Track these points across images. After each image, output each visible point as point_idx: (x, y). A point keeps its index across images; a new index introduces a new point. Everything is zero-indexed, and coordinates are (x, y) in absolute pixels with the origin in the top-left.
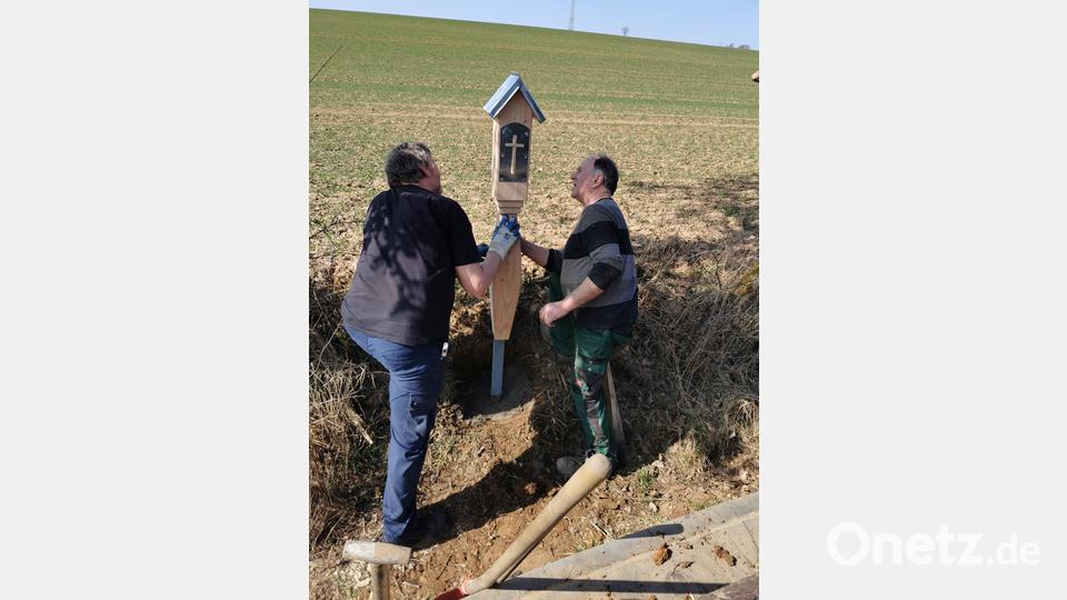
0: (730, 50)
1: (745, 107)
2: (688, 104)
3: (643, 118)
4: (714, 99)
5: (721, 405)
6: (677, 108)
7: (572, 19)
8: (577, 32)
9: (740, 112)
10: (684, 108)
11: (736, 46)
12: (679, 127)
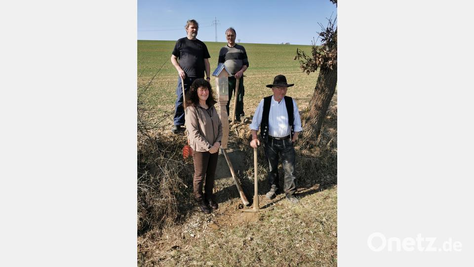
0: (282, 45)
1: (291, 67)
2: (269, 68)
3: (254, 75)
4: (279, 65)
5: (299, 164)
6: (266, 70)
7: (216, 37)
8: (219, 43)
9: (290, 69)
10: (268, 70)
11: (284, 44)
12: (268, 77)
